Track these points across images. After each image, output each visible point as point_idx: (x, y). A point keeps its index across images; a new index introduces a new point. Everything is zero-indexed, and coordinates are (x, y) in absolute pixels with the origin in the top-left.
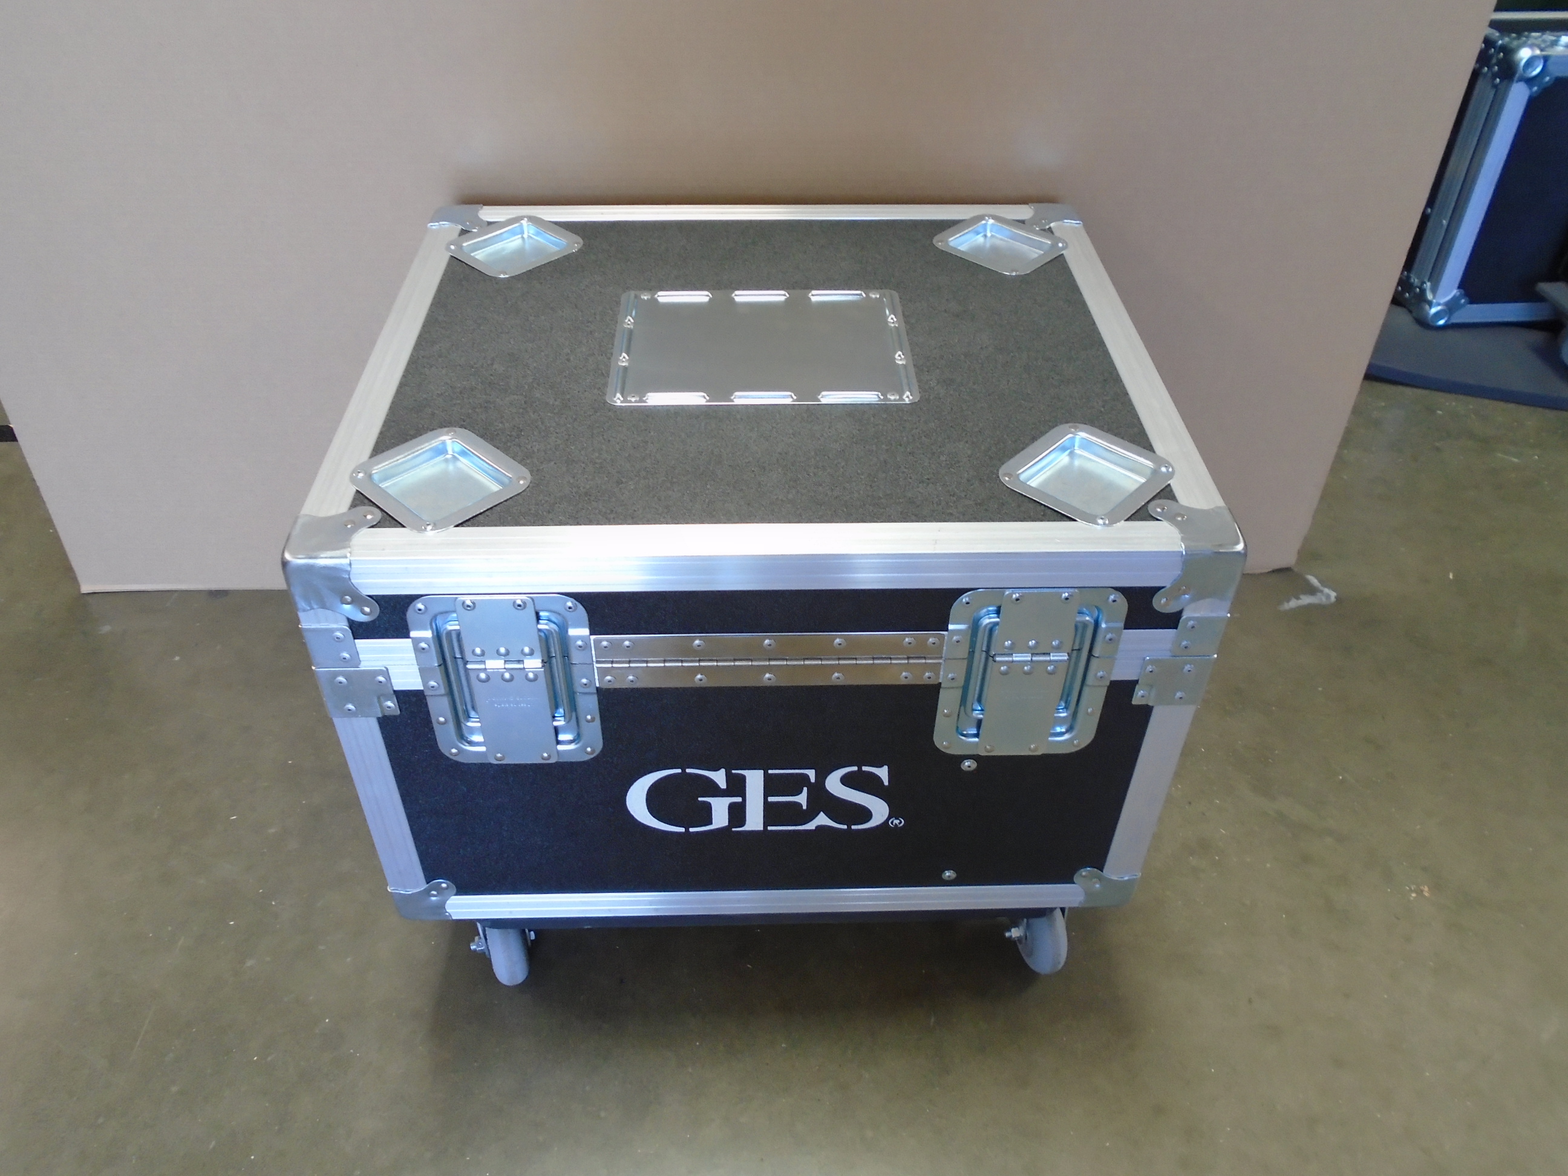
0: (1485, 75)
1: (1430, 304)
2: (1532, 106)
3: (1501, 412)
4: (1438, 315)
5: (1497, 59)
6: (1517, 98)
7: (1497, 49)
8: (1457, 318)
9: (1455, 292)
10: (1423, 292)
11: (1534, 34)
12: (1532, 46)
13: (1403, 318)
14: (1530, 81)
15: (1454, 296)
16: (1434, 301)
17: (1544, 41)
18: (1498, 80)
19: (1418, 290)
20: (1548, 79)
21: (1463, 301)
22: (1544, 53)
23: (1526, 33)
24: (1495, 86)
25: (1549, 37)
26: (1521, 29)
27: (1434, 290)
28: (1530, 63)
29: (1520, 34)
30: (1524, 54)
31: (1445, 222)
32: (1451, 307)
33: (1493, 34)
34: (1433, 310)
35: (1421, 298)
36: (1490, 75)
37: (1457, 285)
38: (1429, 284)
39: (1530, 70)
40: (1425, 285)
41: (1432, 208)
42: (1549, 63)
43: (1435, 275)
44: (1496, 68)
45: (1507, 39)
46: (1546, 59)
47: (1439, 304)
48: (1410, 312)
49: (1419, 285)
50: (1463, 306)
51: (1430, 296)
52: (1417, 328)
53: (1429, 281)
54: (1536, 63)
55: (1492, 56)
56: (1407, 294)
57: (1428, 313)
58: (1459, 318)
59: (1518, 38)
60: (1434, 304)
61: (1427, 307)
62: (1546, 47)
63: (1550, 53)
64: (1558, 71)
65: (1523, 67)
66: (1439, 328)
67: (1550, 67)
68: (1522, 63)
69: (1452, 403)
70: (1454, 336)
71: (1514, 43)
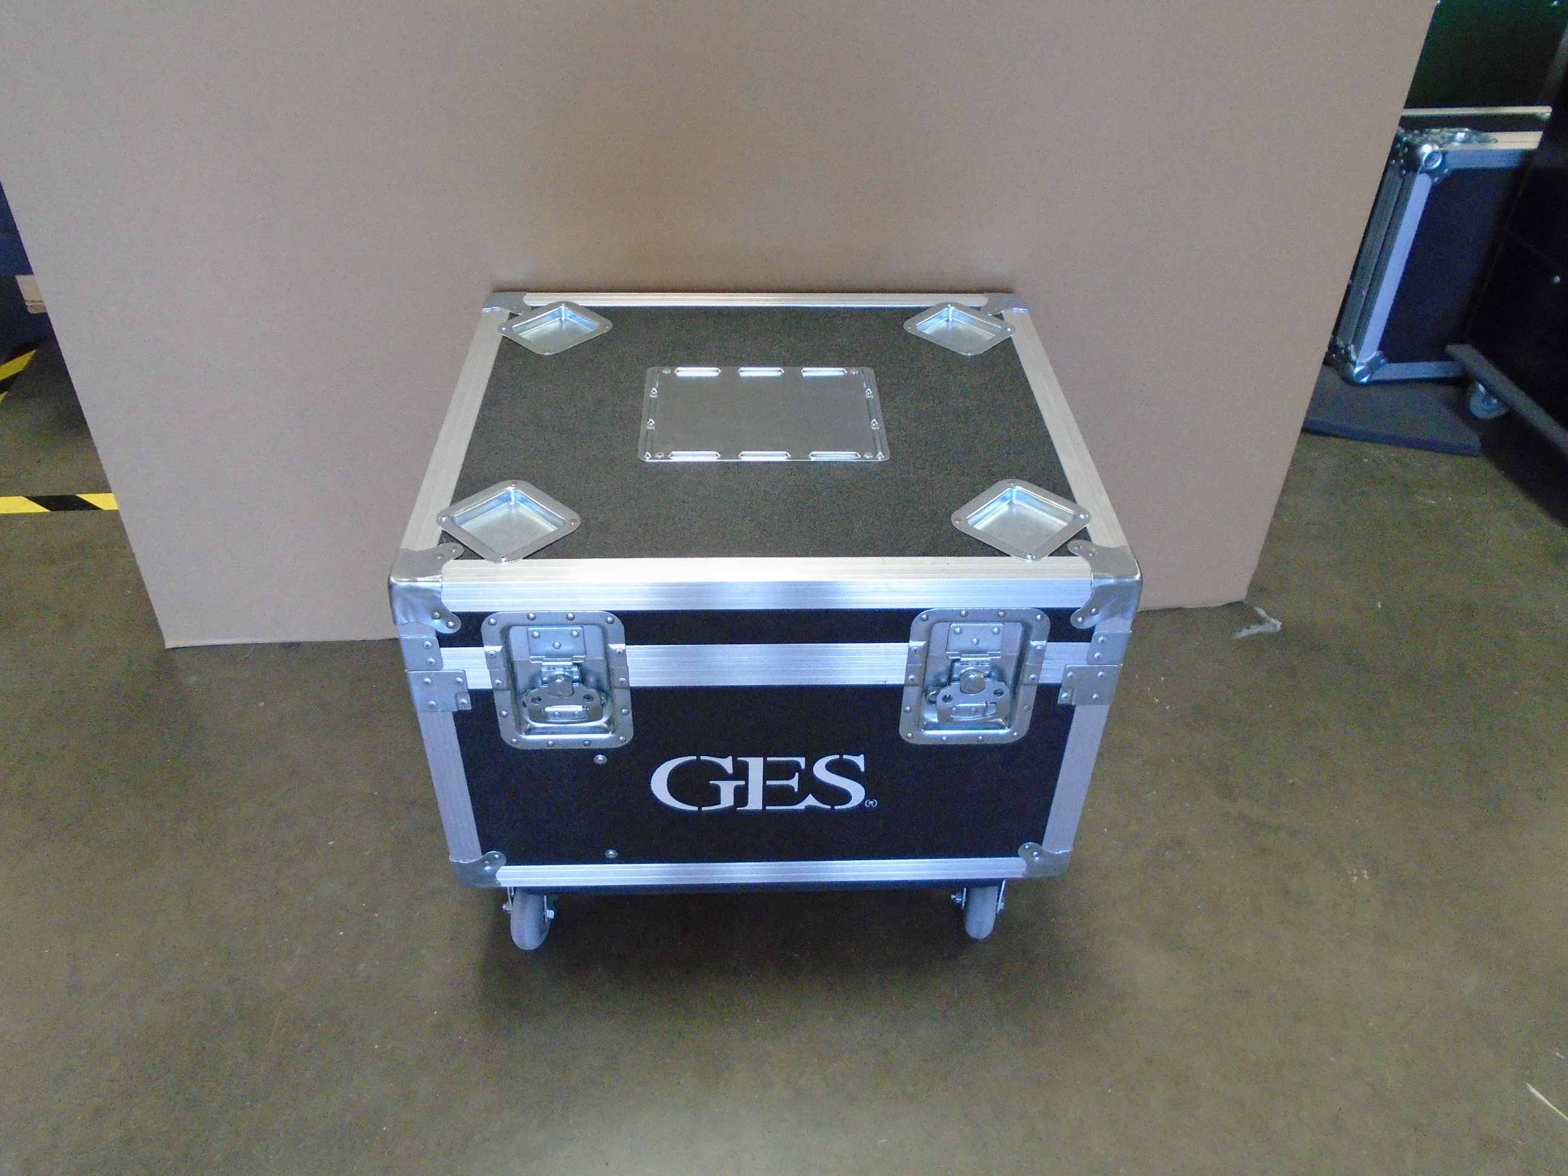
0: (1394, 166)
1: (1354, 364)
2: (1435, 193)
3: (1419, 459)
4: (1362, 374)
5: (1405, 153)
6: (1421, 188)
7: (1403, 144)
8: (1377, 377)
9: (1375, 353)
10: (1348, 353)
11: (1433, 130)
12: (1433, 142)
13: (1333, 376)
14: (1431, 173)
15: (1375, 357)
16: (1358, 361)
17: (1443, 137)
18: (1404, 172)
19: (1343, 351)
20: (1446, 170)
21: (1382, 361)
22: (1443, 149)
23: (1428, 129)
24: (1402, 177)
25: (1448, 133)
26: (1423, 125)
27: (1357, 350)
28: (1431, 157)
29: (1422, 132)
30: (1426, 149)
31: (1364, 293)
32: (1372, 366)
33: (1401, 130)
34: (1357, 370)
35: (1346, 359)
36: (1397, 166)
37: (1377, 345)
38: (1353, 346)
39: (1430, 164)
40: (1349, 346)
41: (1355, 282)
42: (1446, 157)
43: (1358, 340)
44: (1402, 161)
45: (1410, 136)
46: (1444, 154)
47: (1362, 364)
48: (1338, 370)
49: (1344, 347)
50: (1384, 365)
51: (1354, 357)
52: (1345, 386)
53: (1352, 344)
54: (1435, 157)
55: (1400, 152)
56: (1334, 355)
57: (1352, 372)
58: (1379, 376)
59: (1420, 136)
60: (1358, 363)
61: (1351, 366)
62: (1444, 144)
63: (1447, 148)
64: (1454, 164)
65: (1426, 161)
66: (1363, 385)
67: (1448, 161)
68: (1424, 158)
69: (1375, 452)
70: (1378, 392)
71: (1417, 140)
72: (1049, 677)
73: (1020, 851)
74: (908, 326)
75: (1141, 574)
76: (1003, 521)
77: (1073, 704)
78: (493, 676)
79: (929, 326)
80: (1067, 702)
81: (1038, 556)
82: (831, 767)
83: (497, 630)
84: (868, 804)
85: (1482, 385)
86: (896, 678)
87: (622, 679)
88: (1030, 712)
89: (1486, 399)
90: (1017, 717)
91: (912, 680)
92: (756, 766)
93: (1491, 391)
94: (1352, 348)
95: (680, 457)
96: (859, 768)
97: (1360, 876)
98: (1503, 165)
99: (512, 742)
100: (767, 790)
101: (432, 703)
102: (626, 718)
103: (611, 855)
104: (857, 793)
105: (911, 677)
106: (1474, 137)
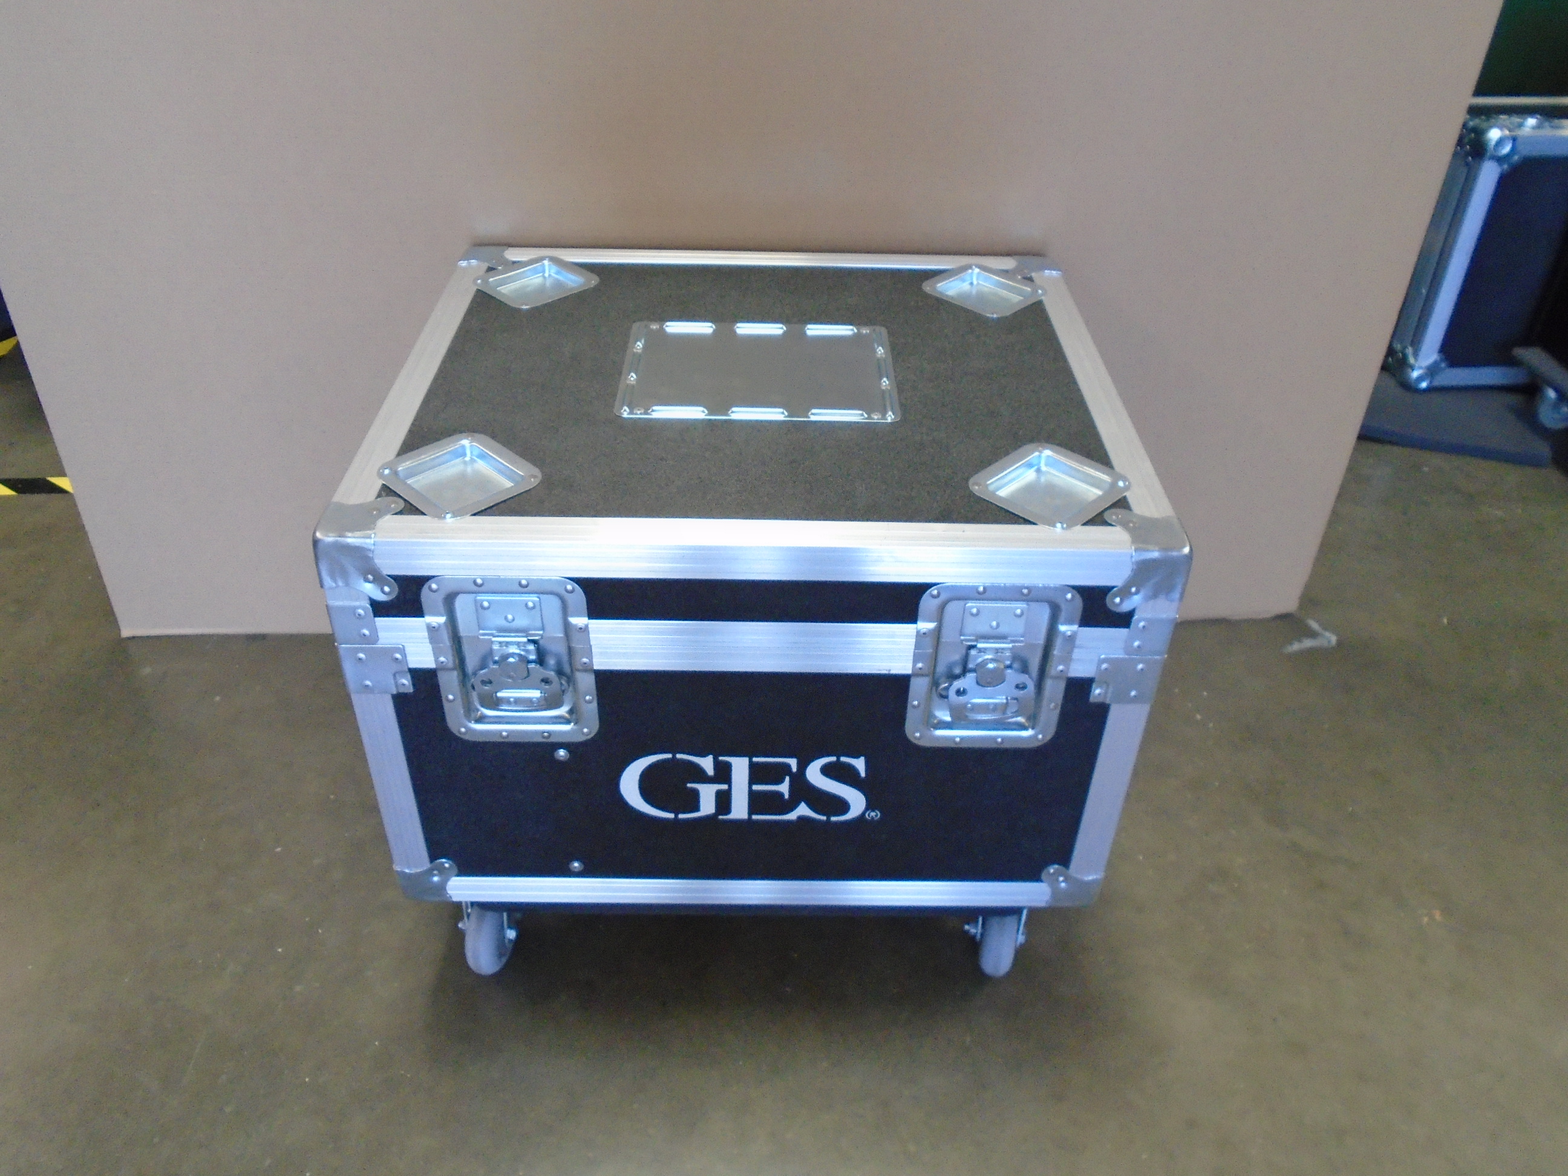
0: (1459, 152)
1: (1412, 368)
2: (1503, 183)
3: (1485, 470)
4: (1420, 379)
5: (1469, 140)
6: (1488, 176)
7: (1470, 131)
8: (1436, 383)
9: (1435, 357)
10: (1405, 357)
11: (1503, 117)
12: (1501, 128)
13: (1390, 383)
14: (1500, 160)
15: (1435, 361)
16: (1417, 365)
17: (1513, 123)
18: (1471, 159)
19: (1401, 356)
20: (1516, 157)
21: (1443, 365)
22: (1514, 134)
23: (1497, 116)
24: (1467, 164)
25: (1516, 119)
26: (1491, 112)
27: (1416, 355)
28: (1500, 142)
29: (1490, 119)
30: (1494, 135)
31: (1424, 291)
32: (1432, 371)
33: (1470, 118)
34: (1415, 374)
35: (1404, 364)
36: (1463, 154)
37: (1437, 350)
39: (1499, 150)
40: (1407, 350)
42: (1519, 140)
43: (1416, 341)
44: (1468, 147)
45: (1480, 122)
47: (1420, 368)
48: (1394, 375)
49: (1402, 351)
50: (1444, 369)
51: (1411, 360)
52: (1399, 392)
53: (1411, 346)
54: (1505, 142)
55: (1463, 137)
56: (1391, 361)
57: (1410, 377)
58: (1439, 381)
59: (1488, 120)
60: (1416, 368)
61: (1410, 370)
62: (1515, 129)
63: (1516, 133)
64: (1525, 151)
65: (1493, 147)
66: (1422, 391)
67: (1519, 147)
68: (1493, 143)
69: (1437, 460)
70: (1437, 399)
71: (1484, 125)
72: (1080, 669)
73: (1043, 876)
74: (927, 287)
75: (1191, 550)
76: (1029, 489)
77: (1108, 701)
78: (436, 654)
79: (951, 288)
80: (1100, 700)
81: (1070, 524)
82: (826, 771)
83: (439, 598)
84: (869, 815)
85: (1552, 389)
86: (902, 665)
87: (585, 660)
88: (1058, 711)
89: (1556, 406)
90: (1043, 717)
91: (920, 669)
92: (740, 767)
94: (1410, 350)
95: (663, 412)
96: (859, 773)
97: (1431, 917)
99: (459, 732)
100: (752, 795)
101: (368, 683)
102: (590, 706)
103: (576, 867)
104: (856, 802)
105: (920, 665)
106: (1547, 124)
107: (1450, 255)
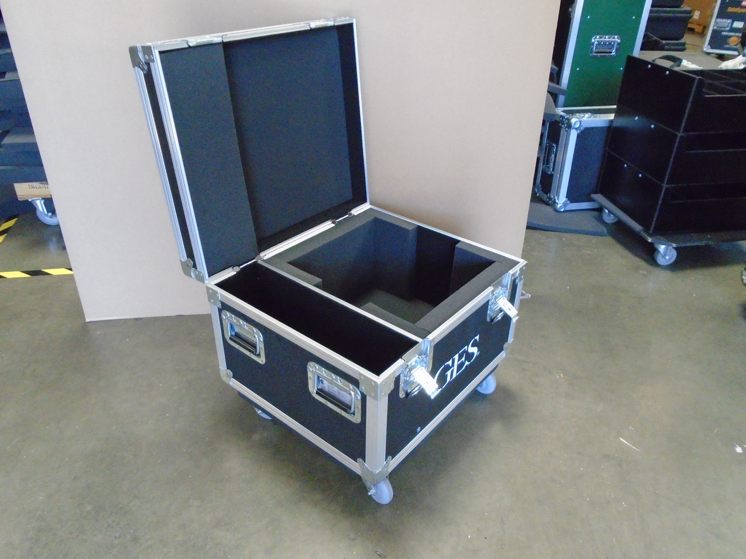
0: (563, 127)
1: (557, 204)
2: (578, 136)
3: (584, 238)
4: (561, 207)
5: (566, 123)
6: (573, 135)
7: (565, 119)
8: (567, 209)
10: (555, 200)
11: (577, 114)
12: (576, 118)
13: (549, 209)
14: (576, 129)
15: (565, 200)
17: (580, 116)
18: (567, 129)
19: (553, 199)
20: (582, 128)
21: (568, 202)
22: (580, 120)
23: (575, 114)
24: (566, 131)
25: (582, 115)
26: (572, 112)
27: (558, 199)
28: (575, 123)
29: (573, 115)
30: (573, 120)
31: (558, 176)
32: (565, 205)
33: (564, 115)
34: (559, 206)
35: (555, 202)
37: (565, 196)
38: (556, 197)
39: (576, 125)
41: (554, 171)
42: (582, 123)
43: (558, 194)
44: (566, 125)
45: (568, 116)
47: (560, 204)
48: (552, 207)
50: (569, 204)
51: (557, 201)
52: (555, 213)
54: (578, 123)
55: (564, 122)
56: (550, 201)
57: (557, 207)
58: (568, 208)
59: (572, 116)
61: (557, 205)
62: (580, 118)
63: (581, 119)
64: (585, 125)
65: (574, 125)
66: (561, 212)
67: (582, 124)
68: (573, 123)
69: (568, 236)
70: (568, 215)
71: (571, 117)
85: (607, 210)
89: (609, 215)
93: (610, 212)
98: (604, 125)
106: (592, 116)
107: (565, 162)
